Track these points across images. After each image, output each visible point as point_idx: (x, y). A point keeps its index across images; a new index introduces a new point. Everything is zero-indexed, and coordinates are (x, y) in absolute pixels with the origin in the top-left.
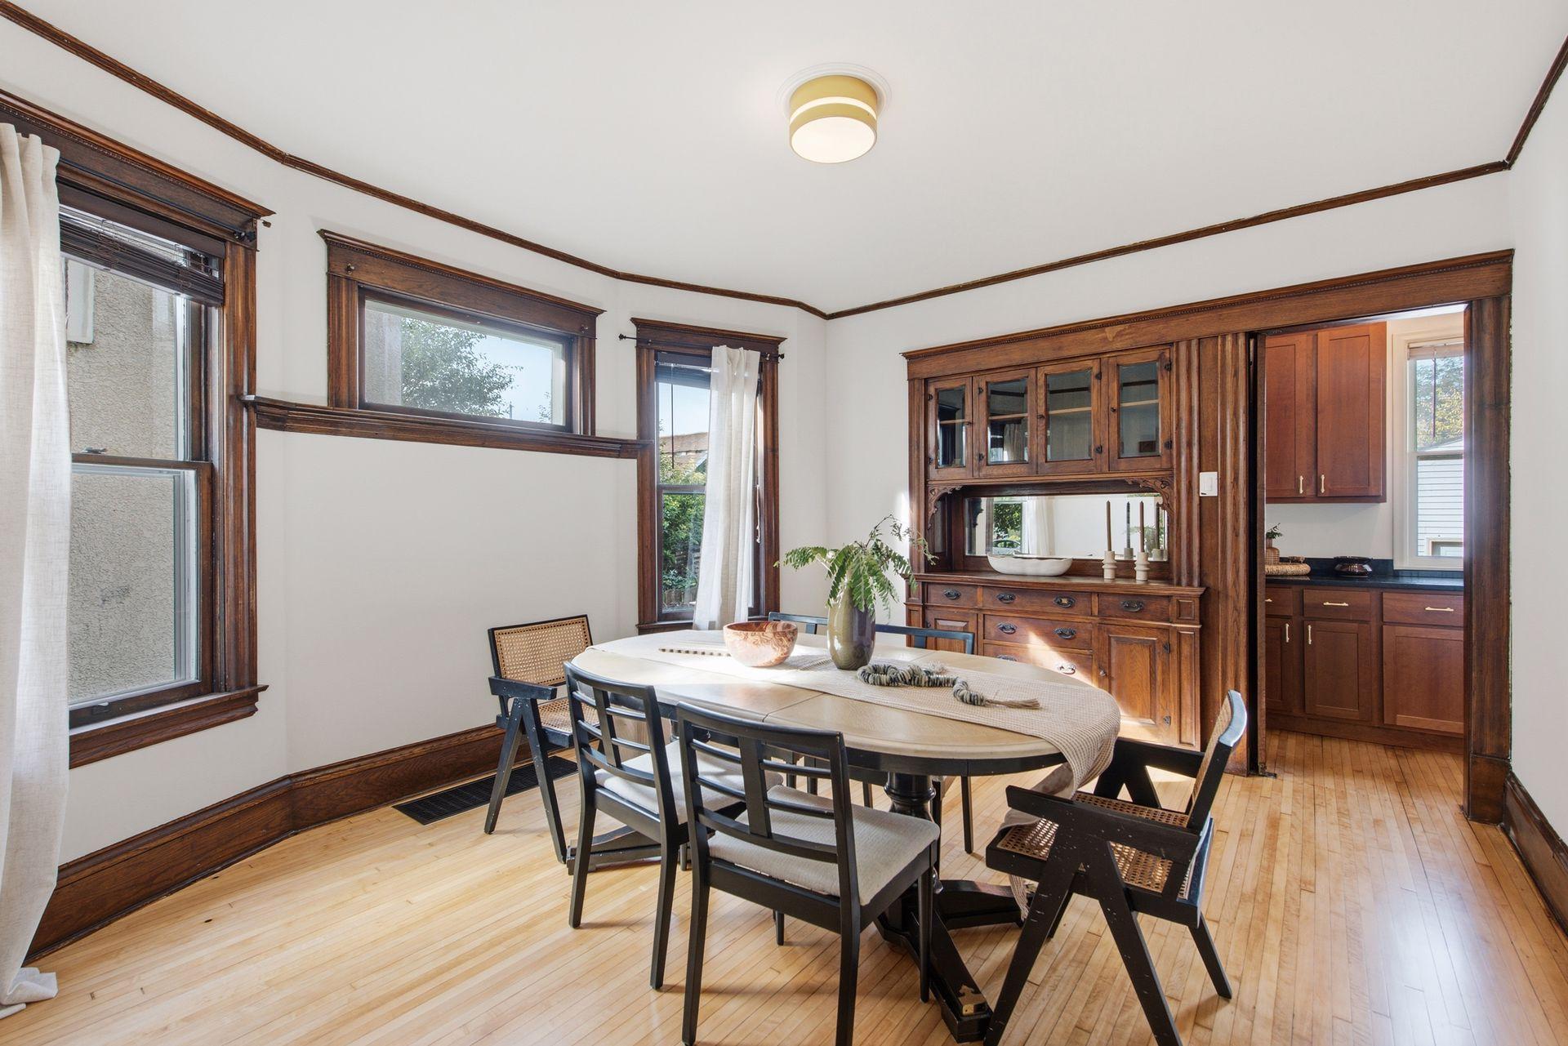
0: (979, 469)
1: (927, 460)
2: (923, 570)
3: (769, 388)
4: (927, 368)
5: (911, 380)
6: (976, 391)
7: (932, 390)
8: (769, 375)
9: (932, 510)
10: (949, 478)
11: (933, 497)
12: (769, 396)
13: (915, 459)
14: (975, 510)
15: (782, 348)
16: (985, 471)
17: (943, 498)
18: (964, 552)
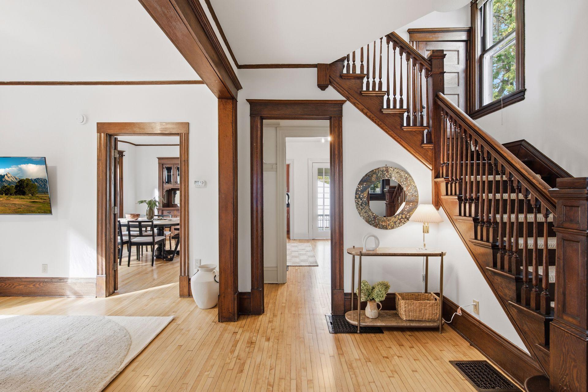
0: (175, 185)
1: (163, 182)
2: (162, 207)
3: (121, 163)
4: (163, 161)
5: (159, 164)
6: (174, 168)
7: (164, 167)
8: (121, 160)
9: (164, 194)
10: (168, 186)
11: (164, 191)
12: (121, 164)
13: (160, 181)
14: (175, 194)
15: (124, 154)
16: (176, 185)
17: (167, 191)
18: (172, 203)
